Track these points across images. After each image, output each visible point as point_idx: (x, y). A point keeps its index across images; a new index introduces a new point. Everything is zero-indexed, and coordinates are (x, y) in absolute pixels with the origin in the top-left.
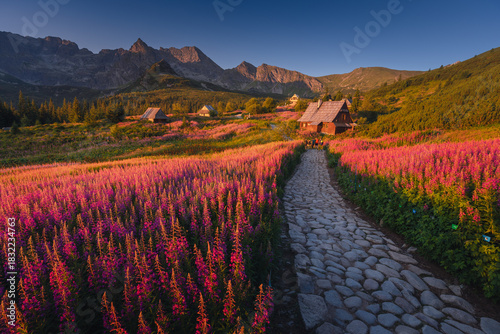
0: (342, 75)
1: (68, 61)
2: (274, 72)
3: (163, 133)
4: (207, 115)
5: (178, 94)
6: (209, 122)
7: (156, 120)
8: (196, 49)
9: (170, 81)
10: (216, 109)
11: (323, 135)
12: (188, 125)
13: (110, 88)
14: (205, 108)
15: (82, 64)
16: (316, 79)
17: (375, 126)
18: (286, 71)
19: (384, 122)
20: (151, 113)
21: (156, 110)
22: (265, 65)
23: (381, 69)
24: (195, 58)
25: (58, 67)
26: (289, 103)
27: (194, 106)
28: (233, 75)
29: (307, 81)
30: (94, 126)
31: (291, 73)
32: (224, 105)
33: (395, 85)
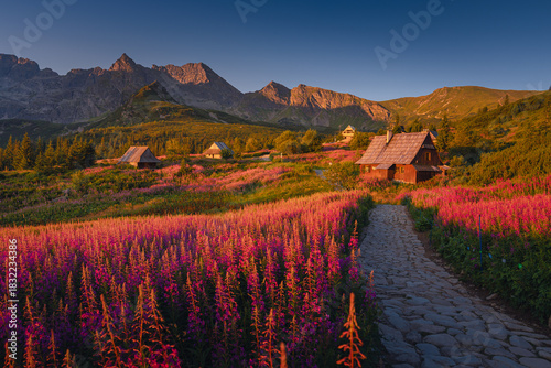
0: (419, 99)
1: (23, 86)
2: (316, 96)
3: (151, 183)
4: (218, 157)
5: (176, 128)
6: (220, 166)
7: (141, 165)
8: (204, 66)
9: (165, 110)
10: (231, 148)
11: (397, 184)
12: (188, 171)
13: (77, 122)
14: (214, 147)
15: (41, 89)
16: (379, 104)
17: (477, 169)
18: (333, 94)
19: (493, 163)
20: (134, 155)
21: (142, 149)
22: (302, 87)
23: (476, 89)
24: (202, 78)
25: (8, 94)
26: (341, 138)
27: (199, 144)
28: (256, 99)
29: (365, 108)
30: (47, 174)
31: (341, 96)
32: (242, 143)
33: (501, 110)
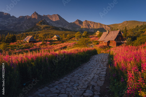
0: (119, 24)
1: (6, 21)
2: (90, 23)
4: (56, 39)
6: (56, 42)
8: (58, 15)
11: (110, 47)
14: (55, 36)
15: (11, 21)
16: (108, 26)
18: (95, 23)
21: (30, 37)
22: (86, 21)
23: (135, 21)
24: (58, 19)
25: (1, 23)
28: (73, 25)
29: (104, 27)
31: (97, 23)
